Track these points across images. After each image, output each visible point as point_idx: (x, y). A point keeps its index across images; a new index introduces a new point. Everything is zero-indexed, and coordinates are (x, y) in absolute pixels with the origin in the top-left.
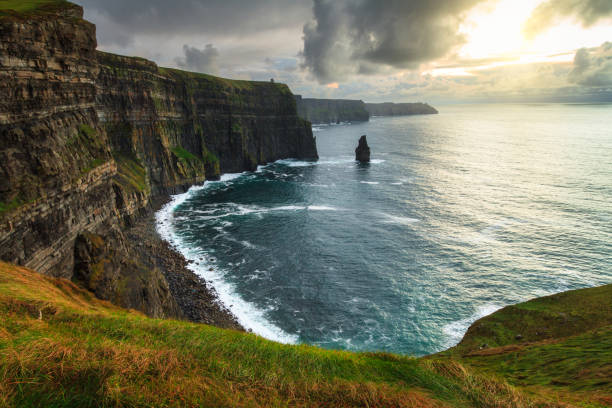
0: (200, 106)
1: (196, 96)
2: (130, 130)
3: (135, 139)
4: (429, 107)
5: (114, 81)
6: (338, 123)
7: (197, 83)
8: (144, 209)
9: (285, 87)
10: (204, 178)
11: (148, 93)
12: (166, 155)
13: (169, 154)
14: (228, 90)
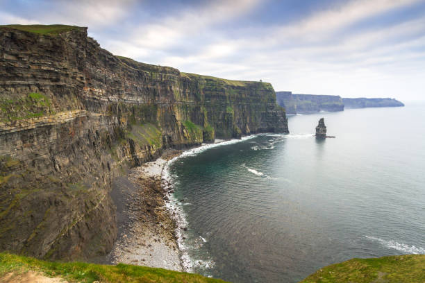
0: (206, 96)
1: (205, 90)
2: (157, 109)
3: (159, 115)
4: (397, 101)
5: (151, 80)
6: (319, 111)
7: (205, 81)
8: (151, 156)
9: (270, 85)
10: (201, 140)
11: (171, 87)
12: (177, 125)
13: (180, 124)
14: (227, 86)
